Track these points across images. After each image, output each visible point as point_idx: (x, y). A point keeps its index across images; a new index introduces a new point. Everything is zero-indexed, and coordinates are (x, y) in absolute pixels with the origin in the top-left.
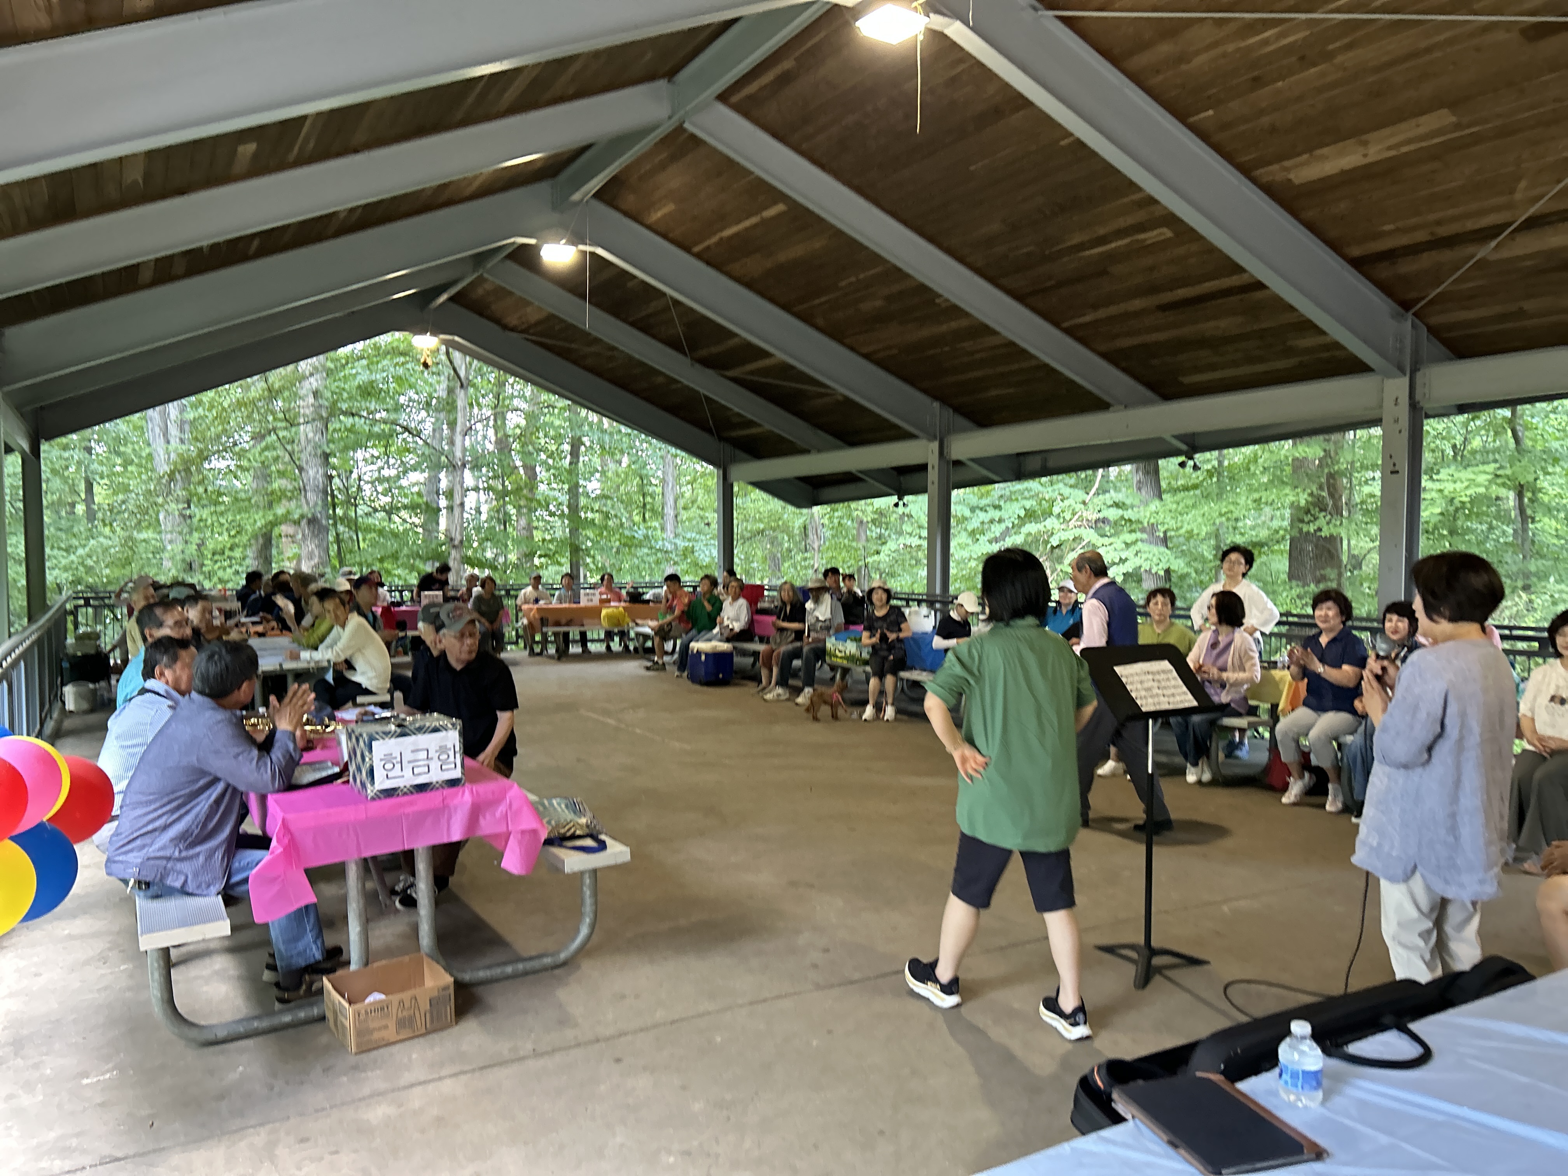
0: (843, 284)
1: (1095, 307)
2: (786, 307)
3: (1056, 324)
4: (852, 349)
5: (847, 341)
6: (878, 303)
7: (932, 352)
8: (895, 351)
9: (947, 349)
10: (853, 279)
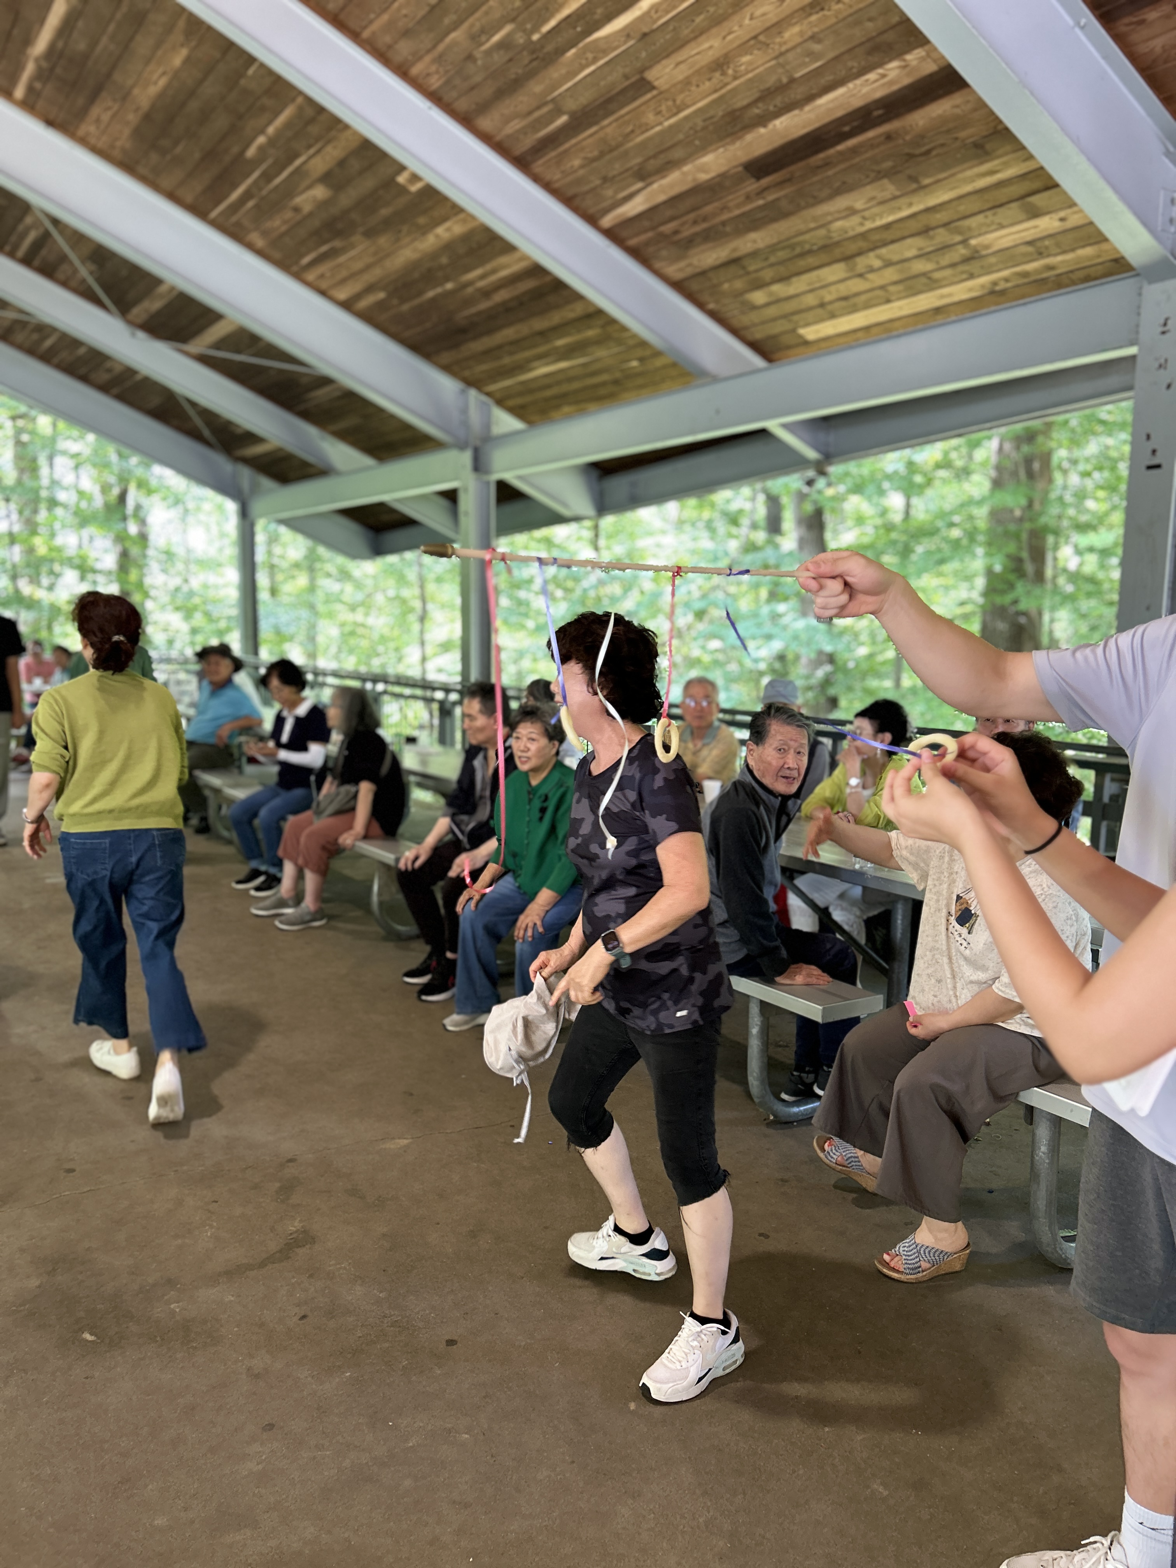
0: (251, 152)
1: (644, 175)
2: (198, 210)
3: (592, 220)
4: (323, 293)
5: (311, 276)
6: (320, 192)
7: (431, 294)
8: (381, 295)
9: (449, 286)
10: (261, 140)
